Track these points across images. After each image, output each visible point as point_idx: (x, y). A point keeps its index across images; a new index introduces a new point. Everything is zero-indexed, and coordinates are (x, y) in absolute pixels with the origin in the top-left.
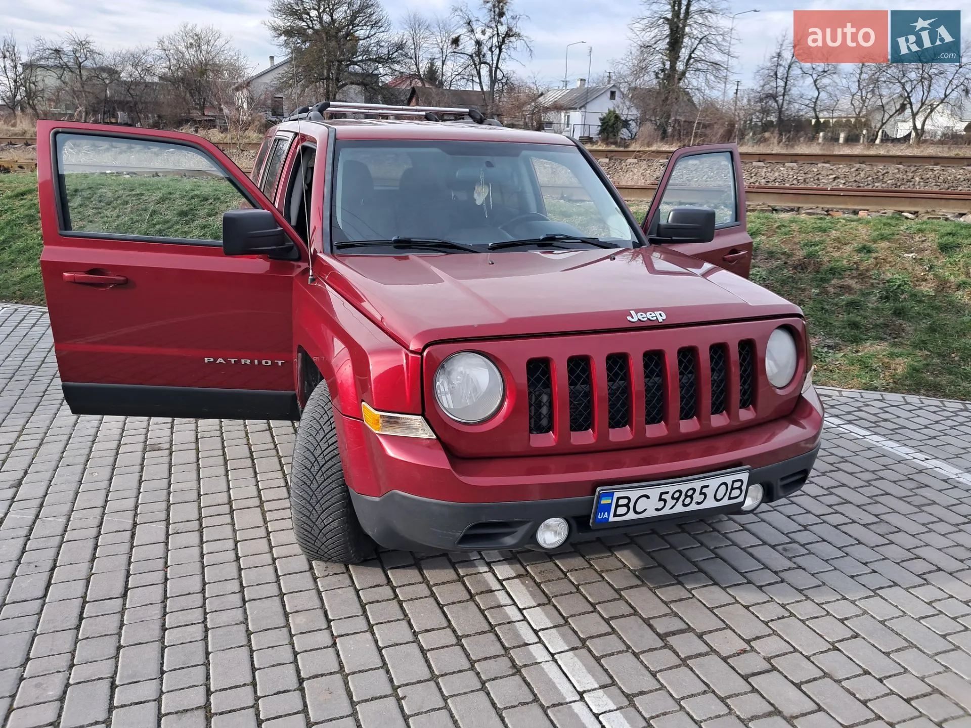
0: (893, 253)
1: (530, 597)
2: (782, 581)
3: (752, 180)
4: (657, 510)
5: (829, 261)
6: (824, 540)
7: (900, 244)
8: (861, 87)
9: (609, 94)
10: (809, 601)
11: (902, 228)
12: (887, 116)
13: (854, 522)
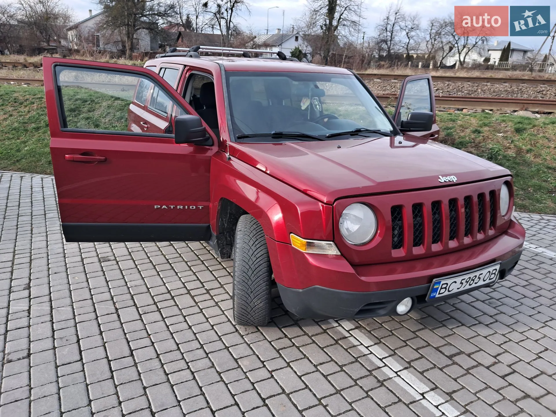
0: (491, 133)
1: (369, 340)
2: (497, 321)
3: (393, 90)
4: (458, 289)
5: (459, 138)
6: (507, 297)
7: (494, 128)
8: (431, 37)
9: (294, 38)
10: (515, 331)
11: (493, 119)
12: (445, 54)
13: (517, 285)
